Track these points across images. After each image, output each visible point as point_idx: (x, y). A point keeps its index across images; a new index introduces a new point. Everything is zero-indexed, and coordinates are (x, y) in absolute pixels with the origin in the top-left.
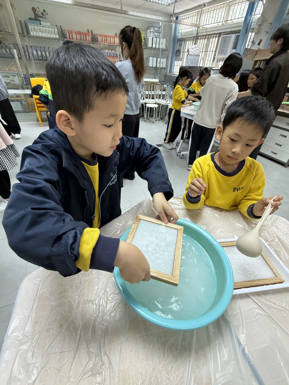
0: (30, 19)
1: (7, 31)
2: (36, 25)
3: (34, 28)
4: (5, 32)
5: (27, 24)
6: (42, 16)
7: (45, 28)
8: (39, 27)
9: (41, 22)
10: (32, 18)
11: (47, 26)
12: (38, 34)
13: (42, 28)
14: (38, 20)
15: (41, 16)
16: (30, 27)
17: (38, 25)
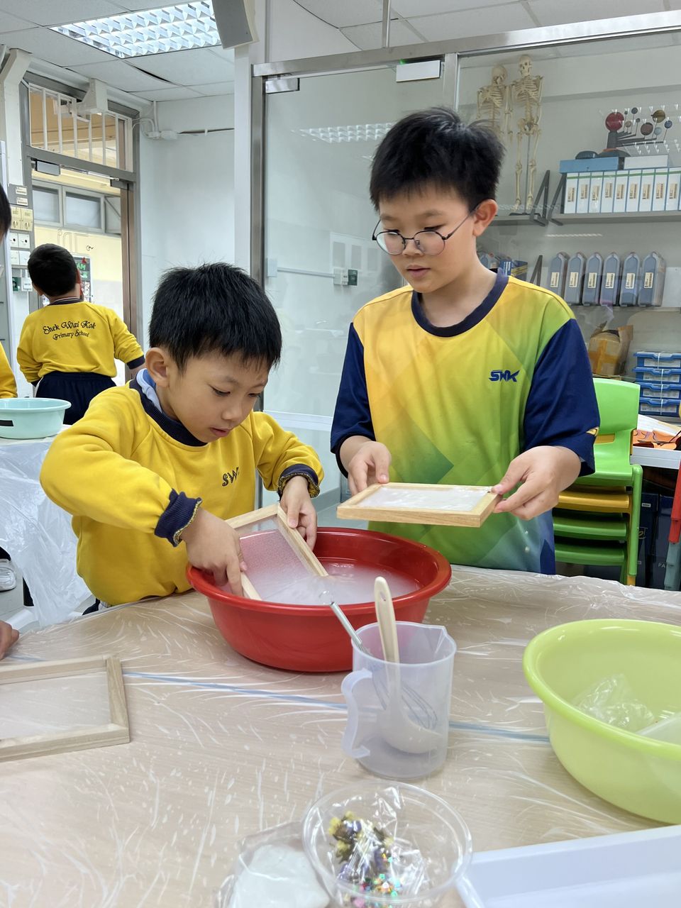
0: (584, 156)
2: (601, 174)
3: (587, 188)
5: (567, 175)
6: (643, 136)
7: (635, 180)
8: (612, 180)
9: (627, 159)
10: (591, 153)
11: (644, 171)
12: (595, 208)
13: (622, 181)
14: (616, 153)
15: (640, 136)
16: (571, 184)
17: (606, 173)
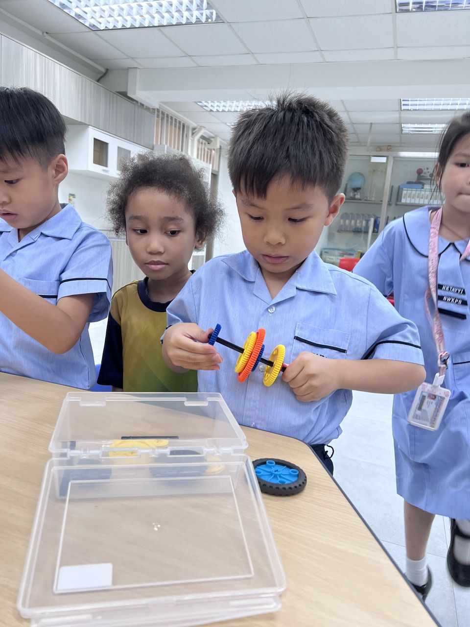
0: (408, 183)
1: (369, 199)
2: (415, 190)
4: (366, 200)
5: (402, 189)
6: (430, 178)
8: (419, 192)
9: (425, 185)
10: (412, 182)
12: (413, 201)
14: (421, 183)
16: (404, 192)
